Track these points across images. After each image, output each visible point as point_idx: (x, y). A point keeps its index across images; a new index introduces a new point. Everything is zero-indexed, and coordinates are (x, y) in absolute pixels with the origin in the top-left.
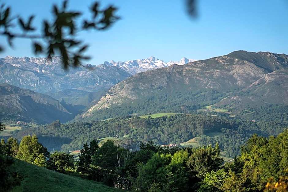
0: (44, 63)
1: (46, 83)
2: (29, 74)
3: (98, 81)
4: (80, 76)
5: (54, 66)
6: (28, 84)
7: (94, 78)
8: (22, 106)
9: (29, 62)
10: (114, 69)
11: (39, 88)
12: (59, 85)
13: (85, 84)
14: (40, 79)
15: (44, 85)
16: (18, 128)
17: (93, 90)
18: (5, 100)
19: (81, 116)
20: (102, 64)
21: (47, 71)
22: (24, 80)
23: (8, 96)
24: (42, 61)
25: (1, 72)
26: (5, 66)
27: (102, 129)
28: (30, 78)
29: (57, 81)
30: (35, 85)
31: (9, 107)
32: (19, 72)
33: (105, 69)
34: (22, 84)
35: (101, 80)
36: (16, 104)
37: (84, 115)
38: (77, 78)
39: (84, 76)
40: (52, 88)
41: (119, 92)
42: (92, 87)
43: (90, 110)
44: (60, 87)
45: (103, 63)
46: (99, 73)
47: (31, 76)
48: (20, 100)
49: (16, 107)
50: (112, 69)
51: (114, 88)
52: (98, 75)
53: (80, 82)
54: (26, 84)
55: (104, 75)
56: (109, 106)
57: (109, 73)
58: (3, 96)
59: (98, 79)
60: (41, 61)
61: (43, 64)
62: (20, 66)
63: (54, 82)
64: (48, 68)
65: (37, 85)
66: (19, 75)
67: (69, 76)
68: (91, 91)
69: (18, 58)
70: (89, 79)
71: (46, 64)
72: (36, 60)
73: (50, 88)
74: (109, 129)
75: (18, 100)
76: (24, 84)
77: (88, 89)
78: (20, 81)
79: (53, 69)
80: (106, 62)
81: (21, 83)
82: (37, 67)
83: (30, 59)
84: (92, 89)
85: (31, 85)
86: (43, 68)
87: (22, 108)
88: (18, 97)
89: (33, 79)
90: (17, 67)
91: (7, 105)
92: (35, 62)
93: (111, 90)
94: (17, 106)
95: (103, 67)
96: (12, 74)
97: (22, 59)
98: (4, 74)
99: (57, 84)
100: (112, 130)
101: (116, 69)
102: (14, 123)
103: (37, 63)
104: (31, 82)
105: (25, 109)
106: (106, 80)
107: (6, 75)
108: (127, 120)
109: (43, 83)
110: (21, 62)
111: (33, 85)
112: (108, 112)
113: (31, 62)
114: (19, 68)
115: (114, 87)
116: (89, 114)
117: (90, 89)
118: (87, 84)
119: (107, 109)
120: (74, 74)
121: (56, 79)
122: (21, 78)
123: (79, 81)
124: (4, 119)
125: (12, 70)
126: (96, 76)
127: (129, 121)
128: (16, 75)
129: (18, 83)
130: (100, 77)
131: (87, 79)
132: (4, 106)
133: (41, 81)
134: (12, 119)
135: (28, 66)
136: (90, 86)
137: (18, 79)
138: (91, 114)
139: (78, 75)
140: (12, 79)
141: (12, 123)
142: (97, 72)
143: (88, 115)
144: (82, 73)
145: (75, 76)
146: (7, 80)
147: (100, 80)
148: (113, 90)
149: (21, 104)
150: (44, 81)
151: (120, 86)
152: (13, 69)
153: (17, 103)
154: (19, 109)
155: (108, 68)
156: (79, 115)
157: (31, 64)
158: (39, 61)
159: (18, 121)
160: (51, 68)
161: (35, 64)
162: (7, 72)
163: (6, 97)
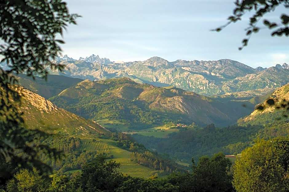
0: (214, 67)
1: (215, 86)
2: (198, 78)
3: (269, 85)
4: (249, 79)
5: (224, 69)
6: (197, 87)
7: (264, 82)
8: (184, 108)
9: (199, 65)
10: (286, 72)
11: (208, 91)
12: (228, 88)
13: (255, 87)
14: (209, 81)
15: (213, 88)
16: (176, 130)
17: (262, 94)
18: (167, 102)
19: (243, 120)
20: (273, 67)
21: (216, 74)
22: (194, 83)
23: (171, 98)
24: (212, 64)
25: (171, 75)
26: (175, 69)
27: (257, 134)
28: (200, 81)
29: (226, 84)
30: (204, 88)
31: (171, 109)
32: (188, 75)
33: (276, 72)
34: (192, 87)
35: (272, 83)
36: (178, 107)
37: (246, 118)
38: (246, 81)
39: (254, 79)
40: (221, 91)
41: (283, 95)
42: (261, 90)
43: (252, 114)
44: (229, 90)
45: (275, 66)
46: (269, 76)
47: (201, 79)
48: (182, 102)
49: (178, 109)
50: (283, 72)
51: (278, 92)
52: (268, 79)
53: (250, 85)
54: (195, 86)
55: (275, 78)
56: (272, 110)
57: (280, 76)
58: (166, 98)
59: (268, 83)
60: (210, 64)
61: (212, 67)
62: (190, 69)
63: (223, 85)
64: (218, 71)
65: (206, 88)
66: (188, 78)
67: (239, 79)
68: (260, 94)
69: (189, 62)
70: (259, 82)
71: (216, 67)
72: (205, 63)
73: (218, 91)
74: (264, 134)
75: (181, 103)
76: (193, 87)
77: (257, 92)
78: (189, 83)
79: (222, 73)
80: (278, 65)
81: (190, 86)
82: (207, 70)
83: (200, 62)
84: (261, 92)
85: (200, 88)
86: (213, 71)
87: (184, 110)
88: (181, 100)
89: (202, 82)
90: (187, 70)
91: (169, 108)
92: (205, 65)
93: (275, 93)
94: (180, 109)
95: (273, 70)
96: (182, 77)
97: (192, 62)
98: (174, 77)
99: (226, 87)
100: (267, 135)
101: (287, 72)
102: (174, 125)
103: (207, 66)
104: (201, 85)
105: (187, 111)
106: (276, 83)
107: (176, 78)
108: (285, 125)
109: (212, 86)
110: (191, 65)
111: (202, 88)
112: (271, 116)
113: (200, 65)
114: (189, 71)
115: (279, 90)
116: (252, 118)
117: (260, 92)
118: (257, 87)
119: (271, 112)
120: (243, 77)
121: (225, 82)
122: (190, 81)
123: (248, 84)
124: (166, 121)
125: (182, 73)
126: (266, 79)
127: (287, 126)
128: (185, 78)
129: (187, 86)
130: (271, 80)
131: (256, 82)
132: (166, 108)
133: (210, 84)
134: (173, 121)
135: (197, 69)
136: (258, 89)
137: (187, 82)
138: (254, 118)
139: (248, 78)
140: (181, 82)
141: (172, 125)
142: (268, 75)
143: (250, 119)
144: (251, 76)
145: (245, 79)
146: (177, 83)
147: (270, 83)
148: (277, 93)
149: (183, 107)
150: (213, 84)
151: (285, 89)
152: (184, 72)
153: (179, 105)
154: (181, 111)
155: (279, 70)
156: (241, 118)
157: (201, 68)
158: (209, 64)
159: (178, 123)
160: (221, 71)
161: (204, 67)
162: (177, 75)
163: (169, 99)
